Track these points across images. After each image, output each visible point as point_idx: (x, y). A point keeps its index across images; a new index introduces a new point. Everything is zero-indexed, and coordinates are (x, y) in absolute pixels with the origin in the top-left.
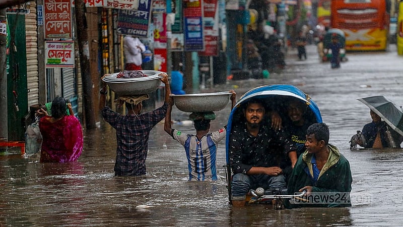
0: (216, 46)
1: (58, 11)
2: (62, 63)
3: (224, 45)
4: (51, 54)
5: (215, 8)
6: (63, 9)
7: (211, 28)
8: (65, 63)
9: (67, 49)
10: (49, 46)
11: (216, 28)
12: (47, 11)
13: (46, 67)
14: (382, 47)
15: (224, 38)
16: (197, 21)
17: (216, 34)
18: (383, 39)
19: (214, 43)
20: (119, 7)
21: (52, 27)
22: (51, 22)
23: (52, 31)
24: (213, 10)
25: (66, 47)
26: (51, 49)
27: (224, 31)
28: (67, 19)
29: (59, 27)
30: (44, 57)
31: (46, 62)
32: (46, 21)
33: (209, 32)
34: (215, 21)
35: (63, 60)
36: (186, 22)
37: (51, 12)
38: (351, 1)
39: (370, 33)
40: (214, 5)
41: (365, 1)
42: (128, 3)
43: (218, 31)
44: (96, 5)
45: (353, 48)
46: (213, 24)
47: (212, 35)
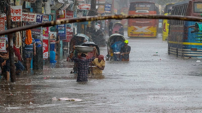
0: (71, 37)
6: (1, 23)
7: (70, 28)
8: (1, 49)
9: (2, 42)
11: (72, 28)
14: (154, 36)
15: (76, 33)
16: (63, 25)
17: (72, 31)
18: (155, 32)
19: (71, 35)
20: (27, 21)
27: (76, 29)
28: (3, 28)
38: (138, 11)
39: (148, 28)
40: (71, 16)
41: (146, 11)
42: (32, 18)
43: (73, 30)
44: (17, 20)
45: (139, 36)
46: (71, 26)
47: (70, 32)
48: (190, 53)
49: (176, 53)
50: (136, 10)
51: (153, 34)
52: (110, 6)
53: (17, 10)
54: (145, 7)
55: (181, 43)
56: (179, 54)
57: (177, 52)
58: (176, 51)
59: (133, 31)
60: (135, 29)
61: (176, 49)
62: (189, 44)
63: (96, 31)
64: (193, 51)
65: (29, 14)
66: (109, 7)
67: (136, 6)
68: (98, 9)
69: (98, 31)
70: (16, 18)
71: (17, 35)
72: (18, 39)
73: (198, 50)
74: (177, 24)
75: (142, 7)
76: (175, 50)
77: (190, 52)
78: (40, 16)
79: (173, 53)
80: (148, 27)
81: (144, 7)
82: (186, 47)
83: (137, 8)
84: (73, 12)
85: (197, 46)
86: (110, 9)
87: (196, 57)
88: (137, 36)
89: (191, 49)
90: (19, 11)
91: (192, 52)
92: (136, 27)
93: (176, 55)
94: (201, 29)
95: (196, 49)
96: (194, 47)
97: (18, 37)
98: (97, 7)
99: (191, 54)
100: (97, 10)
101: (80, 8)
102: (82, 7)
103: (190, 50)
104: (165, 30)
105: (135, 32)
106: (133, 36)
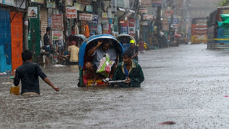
1: (57, 19)
2: (58, 38)
4: (54, 35)
5: (134, 23)
6: (59, 19)
7: (133, 31)
8: (59, 38)
9: (60, 33)
10: (54, 32)
12: (53, 19)
13: (53, 40)
15: (139, 34)
16: (126, 28)
21: (55, 25)
22: (55, 23)
23: (55, 27)
25: (60, 32)
26: (54, 33)
27: (139, 32)
28: (60, 22)
29: (57, 25)
30: (52, 36)
31: (53, 38)
32: (53, 23)
33: (132, 32)
34: (134, 28)
35: (59, 37)
36: (122, 28)
37: (54, 20)
39: (206, 36)
41: (204, 25)
42: (89, 18)
43: (135, 32)
44: (73, 18)
45: (200, 42)
48: (219, 46)
50: (196, 24)
52: (177, 20)
53: (73, 10)
54: (203, 21)
55: (213, 39)
58: (210, 46)
59: (195, 38)
60: (197, 37)
62: (218, 39)
63: (161, 36)
64: (221, 45)
65: (87, 14)
66: (176, 22)
67: (197, 21)
70: (72, 16)
71: (76, 29)
72: (77, 32)
75: (201, 22)
78: (97, 17)
82: (216, 42)
85: (224, 41)
88: (197, 42)
89: (220, 43)
90: (74, 10)
92: (197, 36)
93: (211, 48)
95: (224, 43)
97: (77, 31)
98: (162, 19)
100: (161, 21)
101: (146, 18)
102: (147, 18)
103: (219, 44)
105: (196, 39)
106: (195, 42)
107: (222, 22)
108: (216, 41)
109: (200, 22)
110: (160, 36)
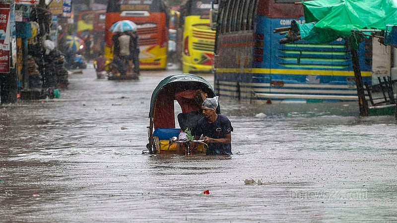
0: (6, 62)
3: (14, 60)
5: (7, 19)
7: (3, 42)
11: (6, 41)
14: (161, 66)
15: (14, 52)
17: (8, 49)
18: (163, 57)
19: (6, 58)
24: (4, 21)
27: (14, 45)
34: (6, 35)
38: (127, 14)
39: (149, 50)
40: (5, 15)
41: (143, 14)
43: (9, 46)
46: (4, 37)
47: (4, 49)
49: (235, 94)
50: (121, 12)
51: (158, 62)
54: (140, 4)
55: (247, 71)
56: (242, 95)
57: (238, 91)
58: (234, 89)
61: (235, 83)
62: (266, 71)
63: (48, 52)
64: (275, 87)
67: (122, 3)
68: (50, 5)
69: (52, 52)
73: (286, 85)
74: (236, 30)
75: (135, 5)
76: (234, 86)
77: (268, 90)
79: (228, 93)
80: (147, 47)
81: (138, 4)
82: (260, 78)
83: (123, 7)
84: (8, 6)
85: (283, 76)
86: (69, 9)
87: (282, 99)
89: (271, 83)
91: (273, 90)
93: (236, 97)
94: (304, 34)
95: (283, 83)
96: (277, 78)
98: (48, 1)
99: (270, 93)
100: (47, 7)
101: (18, 1)
103: (268, 85)
104: (188, 53)
107: (310, 26)
108: (258, 75)
109: (132, 5)
110: (45, 51)
